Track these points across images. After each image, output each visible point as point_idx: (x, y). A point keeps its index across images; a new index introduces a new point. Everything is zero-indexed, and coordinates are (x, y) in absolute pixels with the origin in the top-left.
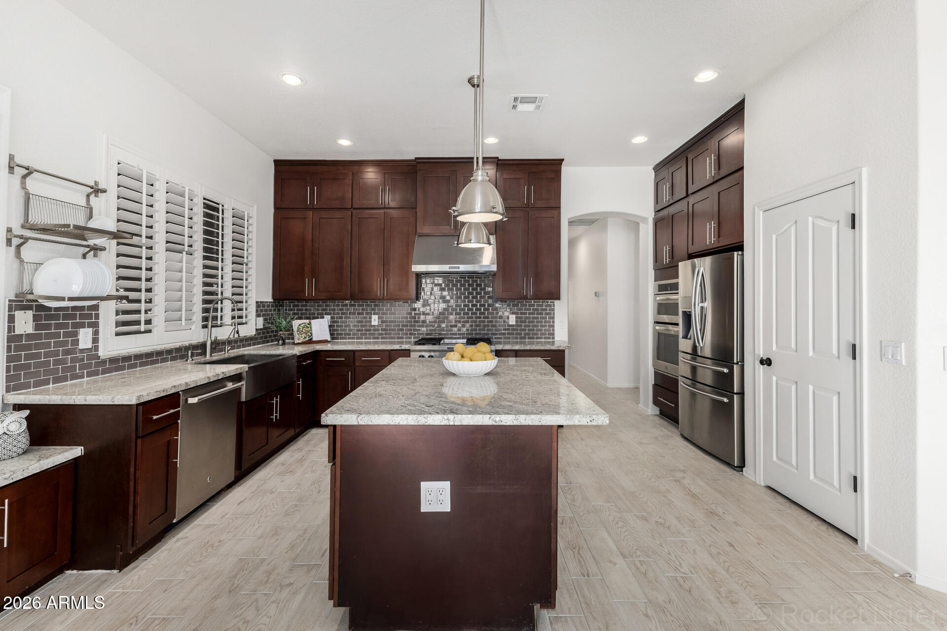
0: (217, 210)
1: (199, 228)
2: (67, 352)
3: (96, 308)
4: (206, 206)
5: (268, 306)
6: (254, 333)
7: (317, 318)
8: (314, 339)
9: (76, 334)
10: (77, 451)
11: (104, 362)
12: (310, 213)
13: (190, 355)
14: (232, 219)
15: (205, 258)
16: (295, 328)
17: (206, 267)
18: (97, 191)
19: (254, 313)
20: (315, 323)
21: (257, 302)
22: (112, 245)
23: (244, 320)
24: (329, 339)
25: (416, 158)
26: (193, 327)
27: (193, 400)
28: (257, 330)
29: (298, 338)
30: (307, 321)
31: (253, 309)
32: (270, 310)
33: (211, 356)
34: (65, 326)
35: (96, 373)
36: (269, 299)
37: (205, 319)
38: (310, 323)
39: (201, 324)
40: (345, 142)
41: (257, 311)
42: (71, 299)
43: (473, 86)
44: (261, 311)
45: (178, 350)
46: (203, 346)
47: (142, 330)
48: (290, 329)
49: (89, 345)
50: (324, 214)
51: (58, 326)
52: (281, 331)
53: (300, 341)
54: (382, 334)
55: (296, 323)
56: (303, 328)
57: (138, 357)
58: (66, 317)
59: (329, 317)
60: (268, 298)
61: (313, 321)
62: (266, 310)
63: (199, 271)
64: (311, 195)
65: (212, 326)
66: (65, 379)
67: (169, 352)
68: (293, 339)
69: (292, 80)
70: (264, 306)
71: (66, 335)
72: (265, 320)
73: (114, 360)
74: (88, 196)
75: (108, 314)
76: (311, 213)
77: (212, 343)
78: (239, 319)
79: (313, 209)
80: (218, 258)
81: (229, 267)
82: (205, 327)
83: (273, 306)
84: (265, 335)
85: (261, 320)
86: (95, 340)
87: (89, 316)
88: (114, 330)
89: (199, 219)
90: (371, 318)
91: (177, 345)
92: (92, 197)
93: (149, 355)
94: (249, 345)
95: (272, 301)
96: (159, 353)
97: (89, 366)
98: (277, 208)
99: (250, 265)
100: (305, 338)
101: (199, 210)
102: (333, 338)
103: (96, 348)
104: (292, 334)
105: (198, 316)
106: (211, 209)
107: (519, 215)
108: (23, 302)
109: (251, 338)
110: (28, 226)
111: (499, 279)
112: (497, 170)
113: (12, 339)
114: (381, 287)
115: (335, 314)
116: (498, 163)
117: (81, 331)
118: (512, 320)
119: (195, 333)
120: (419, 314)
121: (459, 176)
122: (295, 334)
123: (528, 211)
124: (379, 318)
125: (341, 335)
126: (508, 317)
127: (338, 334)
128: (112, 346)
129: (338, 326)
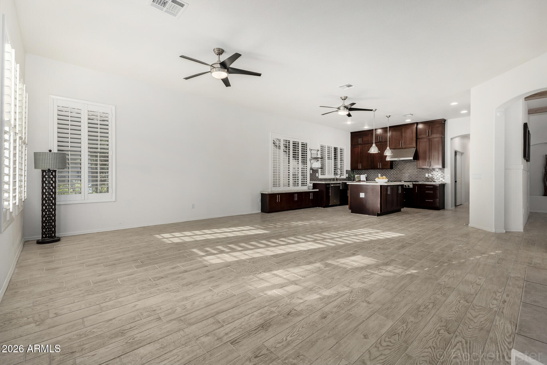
0: (337, 149)
1: (333, 154)
2: (315, 177)
3: (318, 170)
4: (334, 149)
5: (349, 171)
6: (345, 178)
8: (361, 180)
10: (318, 190)
11: (319, 179)
12: (360, 146)
13: (332, 180)
14: (340, 151)
15: (334, 160)
16: (356, 177)
17: (334, 162)
18: (318, 150)
19: (345, 173)
20: (362, 176)
21: (346, 170)
22: (320, 159)
23: (343, 174)
24: (366, 180)
26: (332, 175)
27: (332, 185)
28: (346, 177)
29: (357, 180)
30: (359, 175)
31: (345, 172)
32: (350, 172)
33: (336, 181)
35: (318, 181)
37: (334, 173)
39: (334, 174)
40: (366, 127)
41: (346, 172)
42: (317, 168)
44: (347, 172)
45: (330, 179)
46: (334, 179)
47: (324, 174)
48: (354, 177)
50: (363, 146)
51: (315, 172)
52: (352, 178)
55: (356, 176)
56: (358, 177)
57: (323, 179)
59: (366, 174)
60: (349, 169)
62: (349, 172)
63: (333, 163)
64: (360, 141)
65: (336, 175)
66: (315, 181)
68: (355, 180)
70: (348, 171)
71: (315, 174)
72: (349, 175)
73: (320, 179)
74: (317, 152)
75: (320, 171)
77: (336, 179)
78: (341, 174)
79: (360, 144)
80: (336, 160)
81: (339, 162)
82: (334, 175)
83: (352, 171)
84: (349, 179)
85: (347, 175)
86: (318, 175)
87: (317, 171)
88: (320, 174)
89: (333, 152)
90: (378, 175)
93: (325, 179)
94: (344, 181)
95: (351, 169)
96: (327, 179)
98: (351, 145)
99: (344, 161)
100: (359, 180)
101: (333, 150)
106: (335, 149)
107: (425, 140)
108: (311, 169)
109: (345, 179)
110: (311, 158)
111: (418, 161)
112: (417, 126)
113: (310, 174)
114: (380, 165)
115: (368, 174)
116: (417, 123)
117: (317, 174)
118: (427, 175)
119: (332, 176)
120: (393, 173)
121: (403, 130)
122: (356, 178)
123: (429, 138)
124: (381, 175)
125: (370, 180)
126: (425, 175)
127: (369, 180)
128: (321, 177)
129: (369, 177)
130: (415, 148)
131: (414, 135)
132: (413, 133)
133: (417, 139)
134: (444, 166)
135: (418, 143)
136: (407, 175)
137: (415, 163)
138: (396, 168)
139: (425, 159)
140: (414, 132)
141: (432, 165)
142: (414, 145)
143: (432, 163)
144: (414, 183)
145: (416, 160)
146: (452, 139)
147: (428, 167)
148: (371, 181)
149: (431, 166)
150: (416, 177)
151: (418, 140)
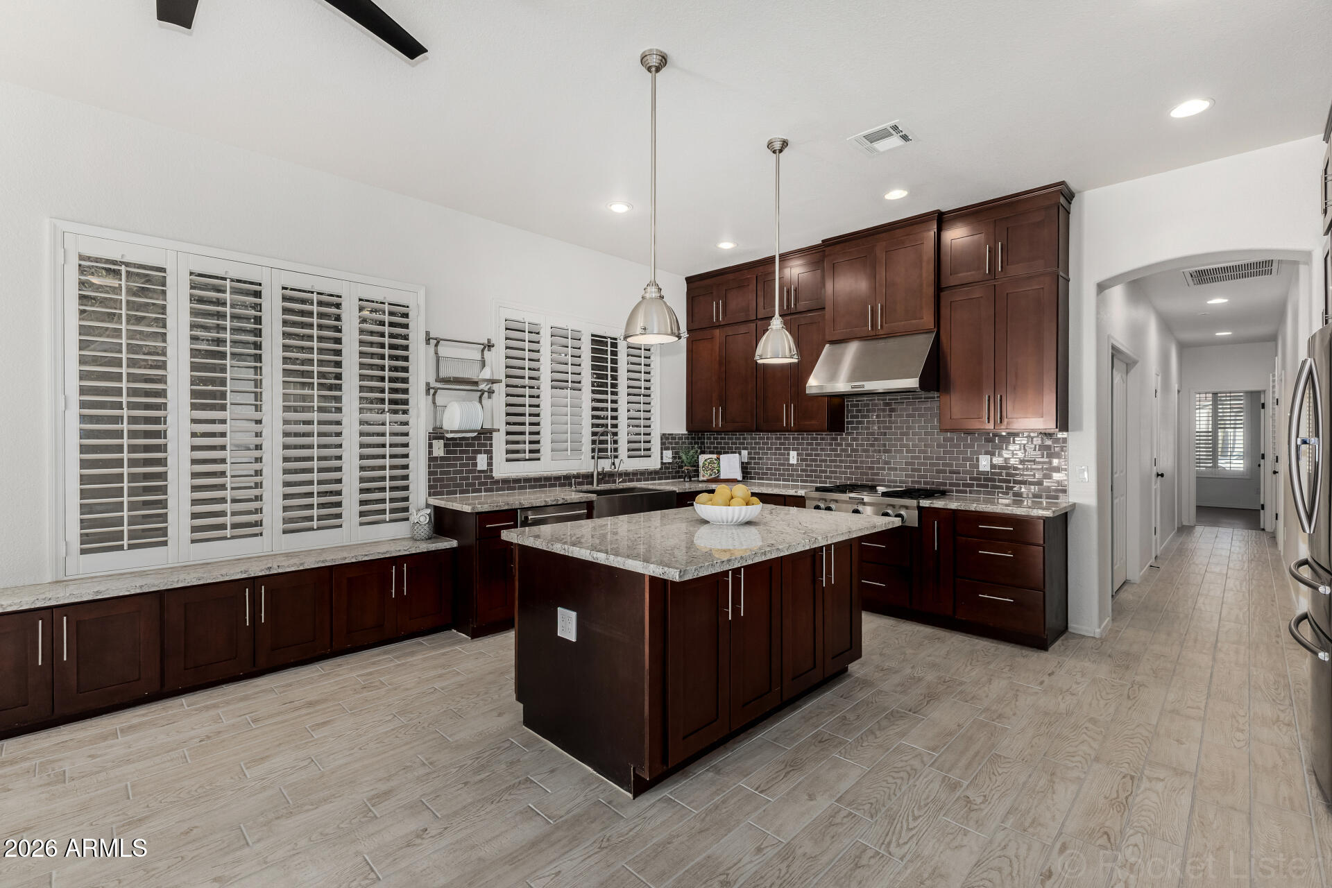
0: (606, 344)
1: (587, 362)
2: (468, 472)
3: (488, 439)
4: (594, 342)
5: (680, 438)
6: (659, 466)
7: (727, 453)
8: (722, 477)
9: (475, 459)
10: (454, 543)
11: (497, 482)
13: (573, 483)
14: (627, 350)
15: (594, 392)
16: (701, 464)
17: (596, 400)
18: (490, 346)
19: (662, 447)
20: (725, 459)
21: (664, 435)
22: (497, 388)
23: (644, 453)
24: (740, 478)
25: (823, 241)
26: (582, 457)
28: (662, 463)
29: (703, 475)
30: (715, 456)
31: (658, 441)
32: (682, 443)
33: (597, 486)
34: (466, 452)
35: (491, 490)
36: (682, 430)
37: (595, 451)
38: (719, 459)
39: (591, 455)
40: (726, 246)
41: (665, 444)
43: (774, 152)
44: (671, 443)
45: (566, 477)
46: (590, 476)
47: (527, 458)
48: (696, 465)
49: (485, 468)
50: (730, 331)
51: (461, 452)
52: (685, 466)
53: (705, 479)
54: (801, 476)
55: (703, 458)
56: (709, 463)
57: (527, 480)
58: (467, 445)
59: (745, 452)
60: (680, 428)
61: (722, 457)
62: (677, 443)
64: (716, 310)
65: (599, 458)
66: (467, 492)
67: (558, 478)
68: (698, 477)
69: (619, 208)
70: (673, 439)
71: (468, 459)
72: (674, 453)
73: (505, 481)
74: (483, 351)
75: (499, 443)
76: (718, 331)
77: (599, 474)
79: (719, 326)
80: (607, 391)
81: (622, 398)
82: (594, 458)
83: (688, 438)
84: (673, 470)
85: (668, 453)
86: (490, 464)
87: (482, 445)
88: (504, 456)
89: (586, 356)
90: (788, 454)
91: (565, 473)
92: (486, 352)
93: (537, 480)
94: (654, 479)
95: (686, 433)
96: (547, 479)
97: (486, 484)
99: (653, 396)
100: (711, 475)
101: (587, 347)
102: (744, 478)
103: (491, 471)
104: (697, 471)
105: (587, 446)
106: (599, 343)
107: (977, 293)
108: (437, 434)
109: (656, 472)
110: (439, 380)
111: (945, 399)
112: (940, 230)
113: (432, 459)
114: (788, 415)
115: (752, 448)
116: (942, 219)
117: (479, 456)
118: (984, 463)
119: (583, 463)
120: (846, 450)
121: (880, 253)
122: (700, 469)
123: (995, 285)
124: (798, 455)
125: (758, 474)
126: (978, 460)
127: (756, 473)
128: (503, 469)
129: (755, 463)
130: (929, 332)
131: (924, 275)
132: (924, 264)
133: (939, 288)
134: (1063, 422)
135: (945, 312)
136: (900, 459)
137: (933, 403)
138: (857, 428)
139: (975, 388)
140: (925, 258)
141: (1009, 416)
142: (928, 319)
143: (1009, 407)
144: (925, 503)
145: (938, 391)
146: (1102, 287)
147: (991, 426)
148: (762, 479)
149: (1005, 421)
150: (938, 472)
151: (942, 294)
